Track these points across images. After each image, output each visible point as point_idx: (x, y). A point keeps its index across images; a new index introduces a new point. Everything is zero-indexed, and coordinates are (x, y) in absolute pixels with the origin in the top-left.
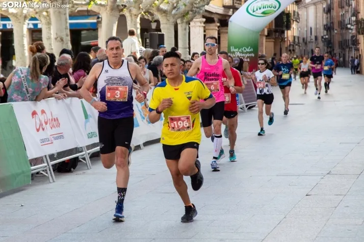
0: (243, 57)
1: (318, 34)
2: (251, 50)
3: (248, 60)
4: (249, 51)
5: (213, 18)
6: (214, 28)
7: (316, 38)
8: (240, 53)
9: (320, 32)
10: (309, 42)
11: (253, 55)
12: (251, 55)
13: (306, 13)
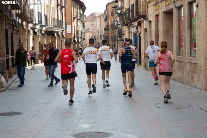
1: (102, 34)
10: (97, 38)
13: (95, 22)
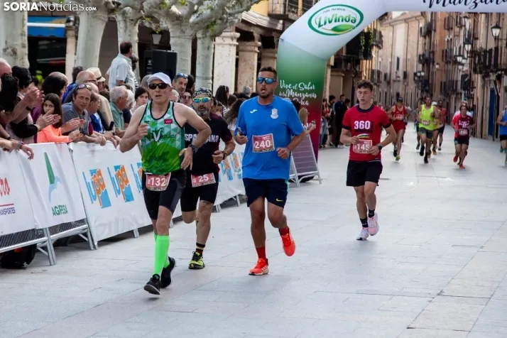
0: (299, 97)
1: (409, 69)
2: (311, 88)
3: (307, 104)
4: (308, 88)
5: (252, 33)
6: (253, 48)
7: (405, 75)
8: (294, 91)
9: (412, 66)
10: (394, 81)
11: (315, 96)
12: (310, 95)
13: (391, 34)
